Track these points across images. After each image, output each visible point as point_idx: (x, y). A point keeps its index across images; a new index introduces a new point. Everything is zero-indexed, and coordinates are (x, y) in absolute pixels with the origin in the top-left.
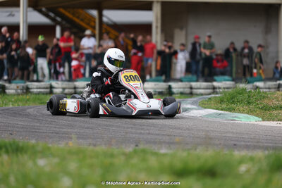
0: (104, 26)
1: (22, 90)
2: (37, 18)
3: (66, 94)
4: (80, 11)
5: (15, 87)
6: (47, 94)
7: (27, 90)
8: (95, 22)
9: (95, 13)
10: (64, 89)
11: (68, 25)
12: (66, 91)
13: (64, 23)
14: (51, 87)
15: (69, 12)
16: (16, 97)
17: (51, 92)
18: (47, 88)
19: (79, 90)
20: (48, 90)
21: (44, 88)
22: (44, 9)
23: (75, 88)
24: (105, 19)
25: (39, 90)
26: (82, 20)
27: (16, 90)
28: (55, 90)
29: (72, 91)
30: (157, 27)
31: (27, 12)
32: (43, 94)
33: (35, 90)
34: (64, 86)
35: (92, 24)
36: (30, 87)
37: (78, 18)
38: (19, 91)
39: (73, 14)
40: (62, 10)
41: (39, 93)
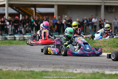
0: (37, 14)
1: (4, 38)
2: (12, 11)
3: (20, 40)
4: (28, 8)
5: (1, 38)
6: (13, 40)
7: (6, 39)
8: (33, 12)
9: (33, 9)
10: (20, 38)
11: (23, 14)
12: (21, 39)
13: (22, 13)
14: (15, 38)
15: (24, 9)
16: (1, 41)
17: (15, 39)
18: (13, 38)
19: (25, 39)
20: (14, 39)
21: (12, 38)
22: (14, 8)
23: (24, 38)
24: (37, 11)
25: (10, 39)
26: (29, 12)
27: (2, 39)
28: (16, 39)
29: (23, 39)
30: (56, 14)
31: (8, 9)
32: (12, 40)
33: (9, 39)
34: (20, 37)
35: (32, 13)
36: (7, 37)
37: (27, 11)
38: (3, 39)
39: (25, 10)
40: (21, 8)
41: (10, 40)
